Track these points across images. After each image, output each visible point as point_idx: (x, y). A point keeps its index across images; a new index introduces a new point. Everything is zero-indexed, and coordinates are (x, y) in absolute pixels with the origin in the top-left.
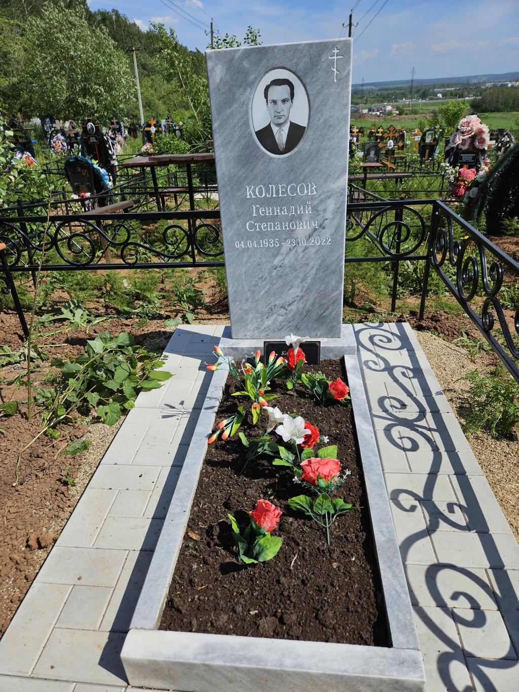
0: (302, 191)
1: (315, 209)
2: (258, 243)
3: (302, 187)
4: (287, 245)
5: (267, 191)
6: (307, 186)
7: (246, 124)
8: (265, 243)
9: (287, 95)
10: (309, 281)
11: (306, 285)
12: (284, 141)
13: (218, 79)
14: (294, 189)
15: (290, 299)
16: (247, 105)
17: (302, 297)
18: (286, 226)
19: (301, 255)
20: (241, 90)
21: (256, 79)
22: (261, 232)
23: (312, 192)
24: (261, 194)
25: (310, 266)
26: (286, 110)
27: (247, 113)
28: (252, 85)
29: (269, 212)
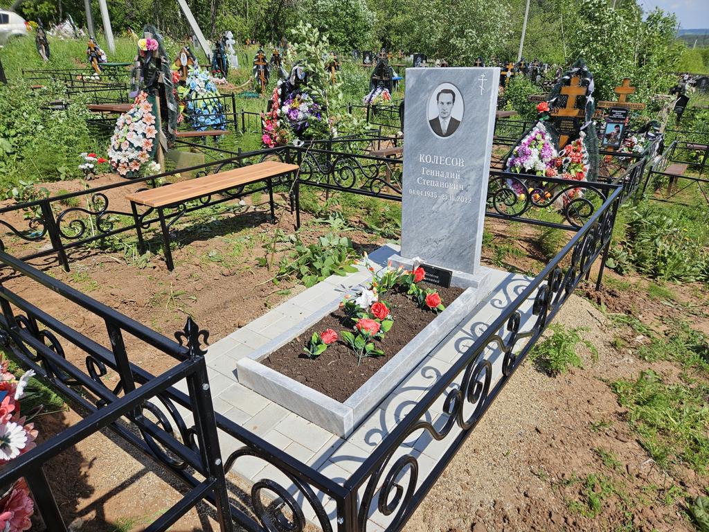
0: (455, 163)
1: (462, 176)
2: (424, 193)
3: (455, 160)
4: (442, 198)
5: (433, 159)
6: (458, 160)
7: (424, 115)
8: (428, 194)
9: (451, 100)
10: (454, 226)
11: (452, 229)
12: (446, 129)
13: (410, 86)
14: (449, 161)
15: (440, 237)
16: (426, 104)
17: (449, 237)
18: (443, 185)
19: (450, 207)
20: (423, 94)
21: (433, 88)
22: (426, 185)
23: (461, 164)
24: (428, 160)
25: (457, 215)
26: (449, 109)
27: (425, 108)
28: (431, 91)
29: (432, 173)
